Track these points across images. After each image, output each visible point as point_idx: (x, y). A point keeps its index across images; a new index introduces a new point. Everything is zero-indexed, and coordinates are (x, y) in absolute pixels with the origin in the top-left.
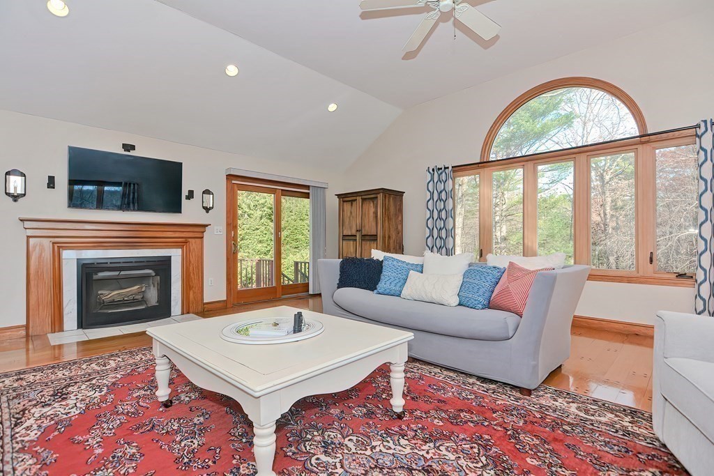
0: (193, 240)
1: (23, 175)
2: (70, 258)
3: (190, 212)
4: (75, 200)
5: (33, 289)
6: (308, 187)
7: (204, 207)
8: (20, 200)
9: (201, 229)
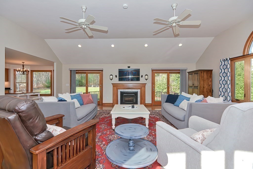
0: (143, 87)
1: (112, 75)
2: (119, 91)
3: (142, 80)
4: (120, 79)
5: (114, 96)
6: (179, 70)
7: (145, 79)
8: (112, 80)
9: (145, 85)
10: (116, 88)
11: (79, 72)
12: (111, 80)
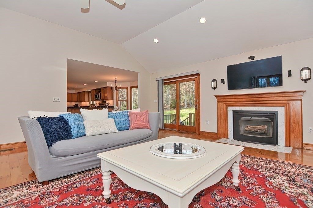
10: (223, 103)
11: (168, 81)
12: (214, 89)
